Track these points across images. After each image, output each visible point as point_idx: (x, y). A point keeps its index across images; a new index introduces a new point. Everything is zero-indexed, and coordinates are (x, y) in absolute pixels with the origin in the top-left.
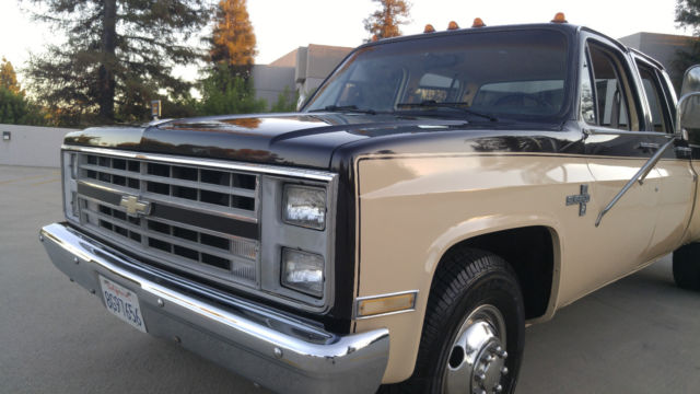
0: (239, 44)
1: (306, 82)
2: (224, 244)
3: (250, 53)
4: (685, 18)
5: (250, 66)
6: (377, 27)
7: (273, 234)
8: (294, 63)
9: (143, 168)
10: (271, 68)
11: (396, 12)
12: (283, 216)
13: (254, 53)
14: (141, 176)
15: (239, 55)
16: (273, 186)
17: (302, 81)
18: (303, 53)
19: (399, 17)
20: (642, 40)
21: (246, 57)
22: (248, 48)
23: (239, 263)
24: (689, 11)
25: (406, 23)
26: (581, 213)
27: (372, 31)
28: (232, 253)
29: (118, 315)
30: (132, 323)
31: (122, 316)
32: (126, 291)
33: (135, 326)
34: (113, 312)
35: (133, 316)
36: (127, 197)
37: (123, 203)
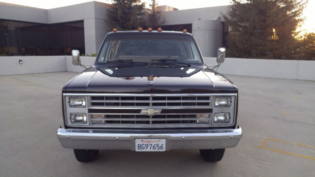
7: (214, 110)
9: (151, 99)
12: (215, 105)
14: (151, 102)
20: (95, 5)
23: (198, 120)
28: (197, 118)
29: (144, 150)
30: (156, 150)
31: (148, 150)
32: (158, 140)
33: (158, 151)
34: (141, 150)
35: (158, 148)
36: (145, 110)
37: (143, 112)
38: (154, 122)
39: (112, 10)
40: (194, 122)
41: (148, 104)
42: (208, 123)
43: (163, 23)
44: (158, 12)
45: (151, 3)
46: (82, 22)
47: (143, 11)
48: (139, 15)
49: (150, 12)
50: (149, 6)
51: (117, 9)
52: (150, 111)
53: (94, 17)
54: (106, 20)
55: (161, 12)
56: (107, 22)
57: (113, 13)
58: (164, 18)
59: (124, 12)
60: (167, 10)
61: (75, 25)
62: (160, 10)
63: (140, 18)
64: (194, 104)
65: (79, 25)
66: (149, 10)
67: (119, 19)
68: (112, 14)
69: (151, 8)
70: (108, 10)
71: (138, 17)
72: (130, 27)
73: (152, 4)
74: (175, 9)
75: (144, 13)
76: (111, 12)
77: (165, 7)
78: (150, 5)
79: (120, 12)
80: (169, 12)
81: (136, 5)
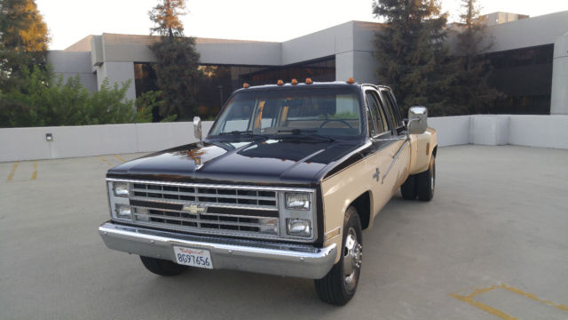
0: (31, 32)
1: (105, 64)
2: (256, 221)
3: (43, 40)
4: (378, 11)
5: (45, 52)
6: (160, 18)
7: (284, 214)
8: (89, 48)
9: (196, 191)
10: (67, 53)
11: (174, 5)
12: (286, 206)
13: (47, 40)
14: (196, 195)
15: (33, 43)
16: (282, 195)
17: (100, 65)
18: (98, 41)
19: (177, 10)
20: (354, 27)
21: (40, 45)
22: (39, 35)
23: (263, 228)
24: (380, 6)
25: (184, 14)
26: (378, 180)
27: (156, 21)
28: (260, 224)
29: (187, 264)
30: (201, 266)
31: (191, 264)
32: (200, 251)
33: (203, 266)
34: (183, 263)
35: (202, 262)
36: (188, 206)
37: (186, 209)
38: (203, 225)
39: (383, 34)
40: (257, 230)
41: (192, 199)
42: (276, 234)
43: (489, 48)
44: (478, 28)
45: (465, 11)
46: (332, 58)
47: (444, 28)
48: (435, 37)
49: (460, 30)
50: (460, 18)
51: (392, 31)
52: (193, 208)
53: (351, 47)
54: (372, 52)
55: (485, 26)
56: (373, 56)
57: (385, 38)
58: (492, 37)
59: (405, 36)
60: (501, 21)
61: (323, 64)
62: (482, 23)
63: (438, 45)
64: (254, 202)
65: (329, 64)
66: (459, 25)
67: (396, 49)
68: (384, 41)
69: (464, 21)
70: (377, 35)
71: (434, 42)
72: (417, 62)
73: (466, 14)
74: (520, 17)
75: (445, 34)
76: (382, 37)
77: (496, 15)
78: (462, 16)
79: (397, 37)
80: (507, 24)
81: (431, 20)
